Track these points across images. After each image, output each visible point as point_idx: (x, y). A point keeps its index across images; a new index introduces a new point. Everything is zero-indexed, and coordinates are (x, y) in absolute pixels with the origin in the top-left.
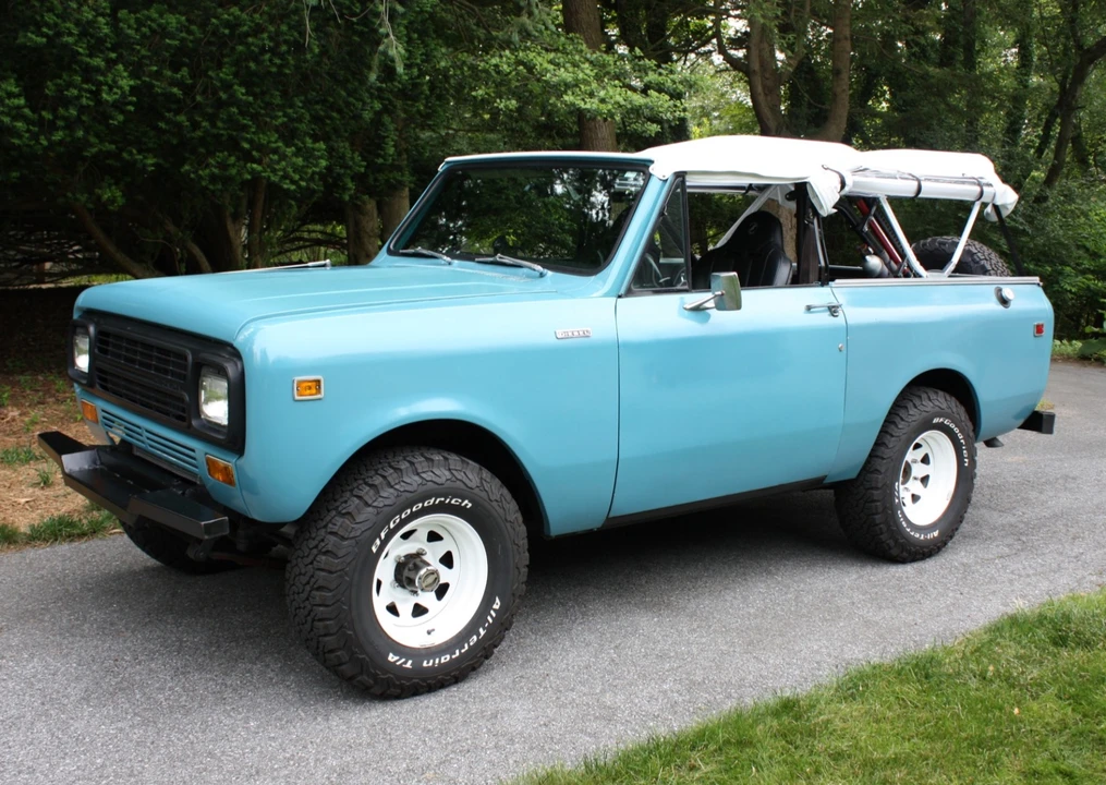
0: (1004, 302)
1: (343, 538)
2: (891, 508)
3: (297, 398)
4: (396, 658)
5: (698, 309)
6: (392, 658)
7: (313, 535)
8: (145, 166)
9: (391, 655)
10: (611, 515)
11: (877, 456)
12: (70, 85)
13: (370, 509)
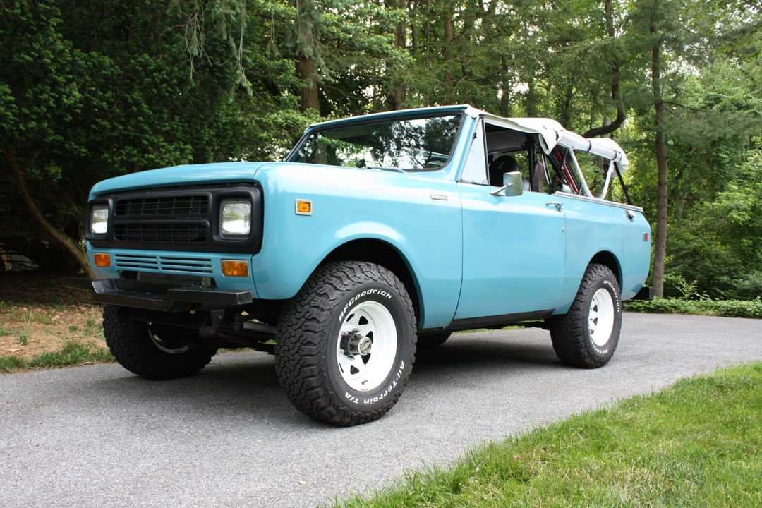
0: (630, 217)
1: (323, 310)
2: (586, 333)
3: (297, 213)
4: (350, 396)
5: (496, 195)
6: (348, 396)
7: (300, 310)
8: (79, 152)
9: (347, 394)
10: (455, 318)
11: (579, 300)
12: (42, 92)
13: (338, 292)
